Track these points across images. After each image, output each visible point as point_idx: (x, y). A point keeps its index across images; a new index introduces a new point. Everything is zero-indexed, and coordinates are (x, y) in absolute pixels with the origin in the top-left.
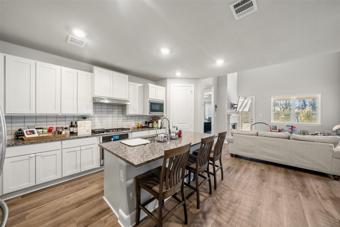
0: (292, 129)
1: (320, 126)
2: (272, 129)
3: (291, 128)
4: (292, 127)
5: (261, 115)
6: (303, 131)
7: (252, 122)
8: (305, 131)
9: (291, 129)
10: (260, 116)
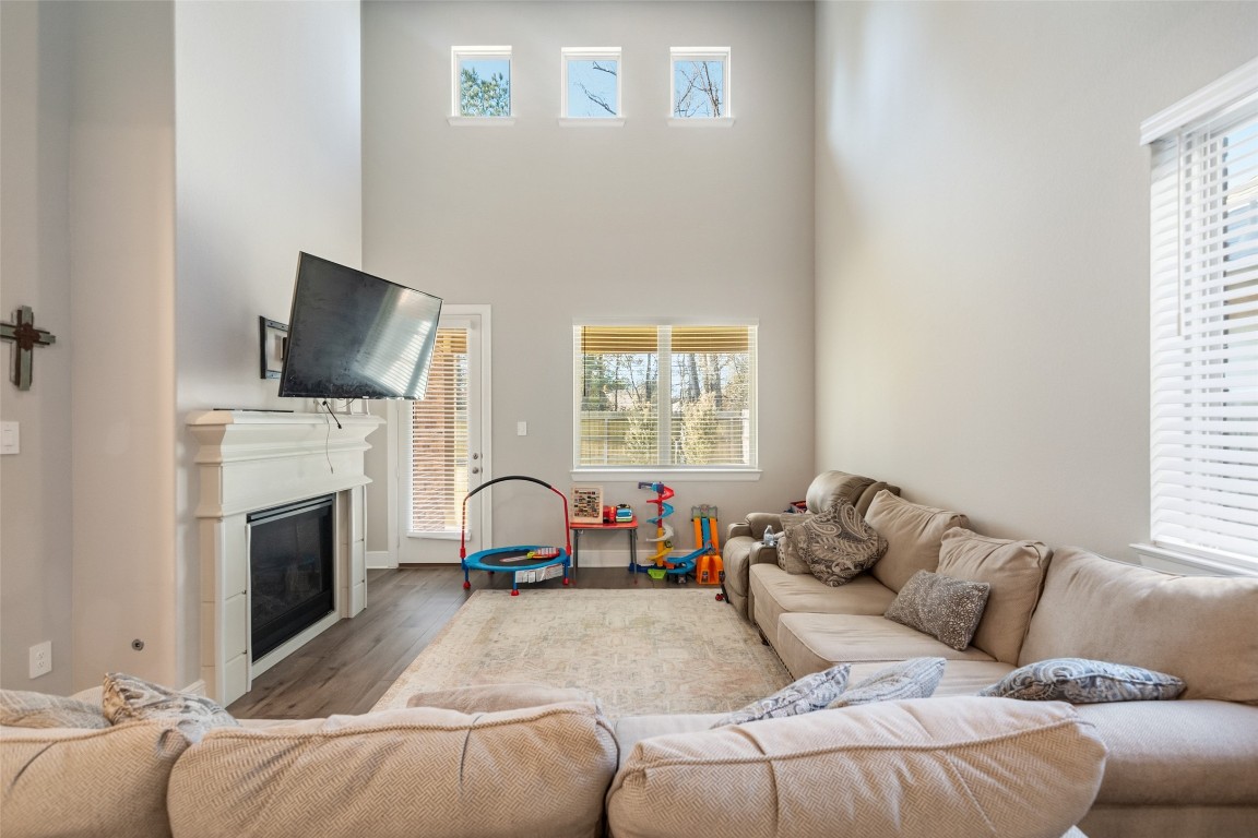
0: (659, 502)
1: (757, 477)
2: (572, 510)
3: (655, 496)
4: (661, 489)
5: (522, 429)
6: (701, 508)
7: (476, 471)
8: (708, 508)
9: (656, 502)
10: (519, 434)
